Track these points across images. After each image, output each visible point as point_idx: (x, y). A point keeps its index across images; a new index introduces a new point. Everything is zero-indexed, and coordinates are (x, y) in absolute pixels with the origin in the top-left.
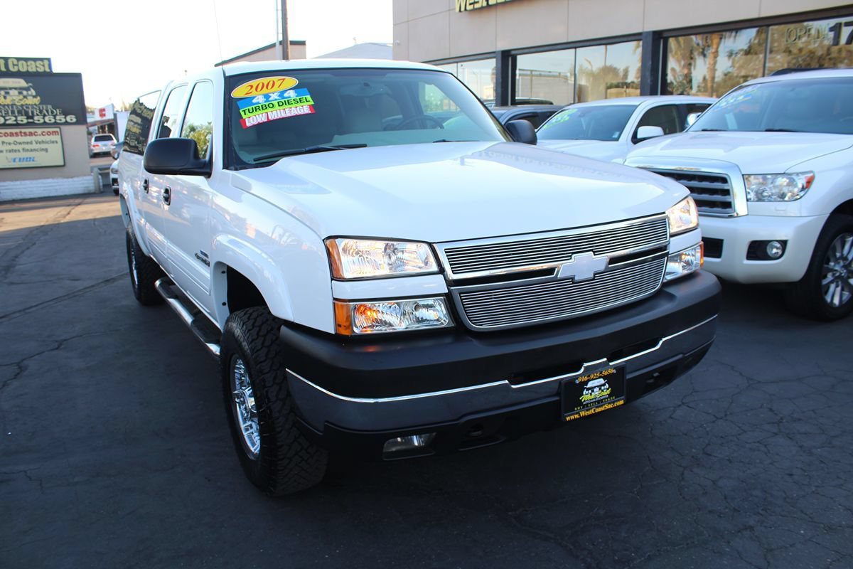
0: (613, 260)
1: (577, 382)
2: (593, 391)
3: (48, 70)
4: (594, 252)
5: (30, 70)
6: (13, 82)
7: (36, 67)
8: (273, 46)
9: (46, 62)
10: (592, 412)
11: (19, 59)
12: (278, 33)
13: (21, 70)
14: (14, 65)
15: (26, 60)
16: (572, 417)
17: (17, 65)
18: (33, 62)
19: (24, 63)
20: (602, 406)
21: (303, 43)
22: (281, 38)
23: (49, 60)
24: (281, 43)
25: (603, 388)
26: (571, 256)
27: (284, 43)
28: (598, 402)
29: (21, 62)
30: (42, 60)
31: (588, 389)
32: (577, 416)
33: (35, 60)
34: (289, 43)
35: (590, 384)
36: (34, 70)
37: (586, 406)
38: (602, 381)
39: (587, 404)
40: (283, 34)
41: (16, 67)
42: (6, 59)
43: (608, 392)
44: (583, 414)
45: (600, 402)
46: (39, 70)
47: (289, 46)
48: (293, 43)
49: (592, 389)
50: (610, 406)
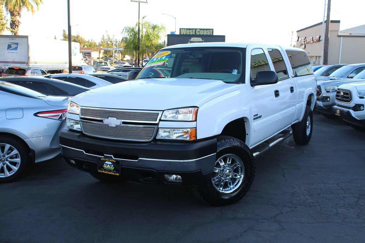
0: (124, 123)
1: (101, 159)
2: (107, 165)
3: (211, 34)
4: (117, 118)
5: (204, 34)
6: (197, 39)
7: (207, 33)
8: (321, 23)
9: (211, 31)
10: (106, 172)
11: (200, 29)
12: (324, 17)
13: (201, 34)
14: (198, 32)
15: (203, 30)
16: (100, 171)
17: (200, 32)
18: (206, 31)
19: (202, 31)
20: (110, 172)
21: (338, 22)
22: (326, 19)
23: (213, 30)
24: (325, 22)
25: (111, 166)
26: (108, 118)
27: (327, 22)
28: (109, 170)
29: (201, 31)
30: (209, 29)
31: (106, 164)
32: (101, 171)
33: (207, 30)
34: (330, 22)
35: (106, 162)
36: (206, 34)
37: (105, 170)
38: (111, 163)
39: (105, 169)
40: (327, 17)
41: (199, 33)
42: (196, 29)
43: (113, 168)
44: (103, 172)
45: (110, 171)
46: (208, 34)
47: (330, 23)
48: (332, 22)
49: (107, 164)
50: (113, 174)
